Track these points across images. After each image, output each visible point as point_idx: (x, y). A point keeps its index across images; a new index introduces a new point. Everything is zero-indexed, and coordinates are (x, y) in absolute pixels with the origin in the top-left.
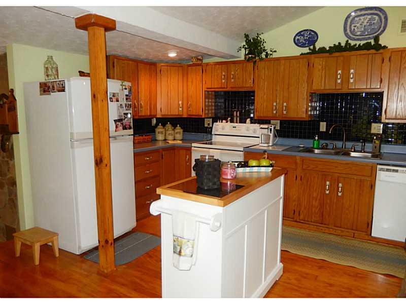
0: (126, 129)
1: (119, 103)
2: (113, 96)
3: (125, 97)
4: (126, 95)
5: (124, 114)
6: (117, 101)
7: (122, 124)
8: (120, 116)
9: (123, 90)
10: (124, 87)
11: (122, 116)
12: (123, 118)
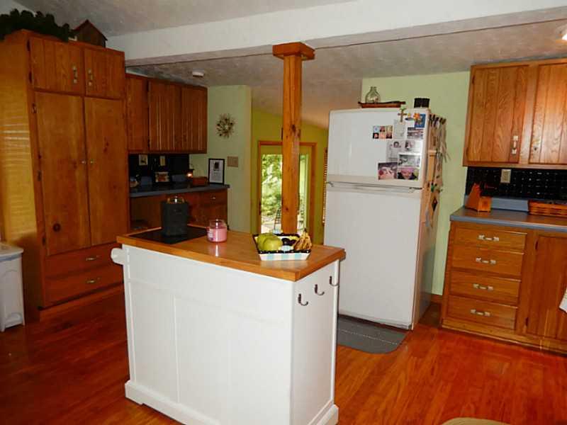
0: (403, 178)
1: (392, 141)
2: (381, 131)
3: (406, 131)
4: (409, 129)
5: (401, 156)
6: (389, 137)
7: (395, 170)
8: (391, 158)
9: (401, 121)
10: (405, 117)
11: (397, 159)
12: (398, 161)
